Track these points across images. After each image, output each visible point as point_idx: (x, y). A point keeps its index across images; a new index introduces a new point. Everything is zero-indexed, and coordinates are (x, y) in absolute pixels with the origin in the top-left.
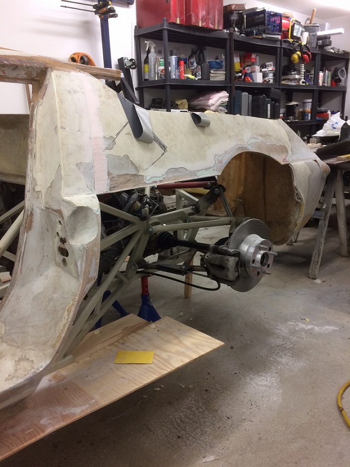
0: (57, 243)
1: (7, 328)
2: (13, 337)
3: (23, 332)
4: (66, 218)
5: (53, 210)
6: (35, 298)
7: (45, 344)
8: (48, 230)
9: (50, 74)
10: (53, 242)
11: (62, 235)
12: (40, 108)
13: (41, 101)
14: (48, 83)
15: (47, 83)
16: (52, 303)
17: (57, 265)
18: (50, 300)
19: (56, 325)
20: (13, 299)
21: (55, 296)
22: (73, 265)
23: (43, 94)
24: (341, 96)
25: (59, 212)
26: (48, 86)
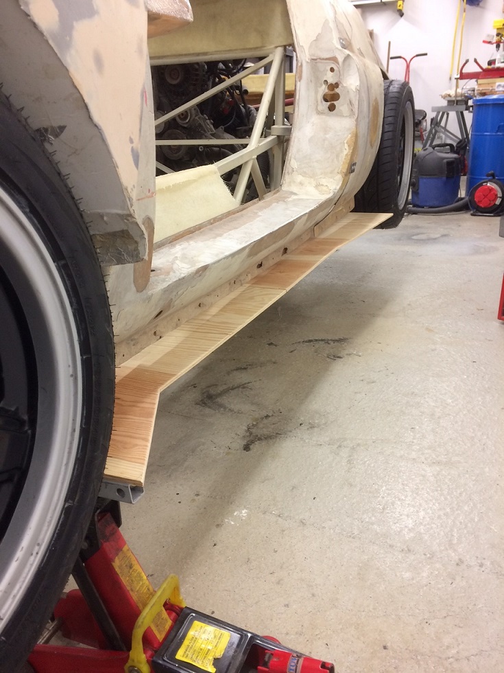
0: (323, 89)
1: (299, 164)
2: (305, 170)
3: (310, 167)
4: (340, 63)
5: (323, 59)
6: (310, 140)
7: (331, 173)
8: (311, 81)
10: (317, 91)
11: (331, 81)
16: (327, 142)
17: (319, 113)
18: (324, 140)
19: (337, 156)
21: (327, 136)
22: (345, 105)
25: (334, 59)
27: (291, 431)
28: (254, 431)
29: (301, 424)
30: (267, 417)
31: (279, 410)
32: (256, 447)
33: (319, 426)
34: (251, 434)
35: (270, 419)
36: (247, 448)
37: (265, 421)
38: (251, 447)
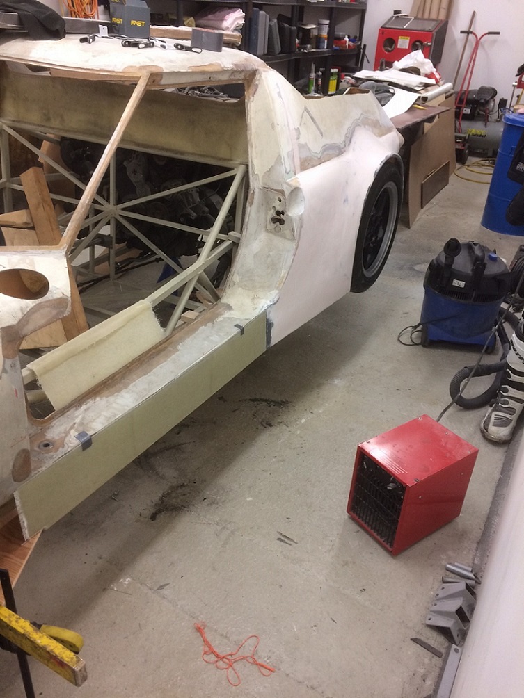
0: (272, 213)
1: (241, 278)
2: (245, 283)
3: (251, 280)
4: (286, 196)
5: (273, 190)
6: (255, 256)
8: (262, 205)
9: (260, 76)
10: (266, 214)
11: (279, 208)
12: (252, 104)
13: (252, 98)
14: (259, 83)
15: (257, 83)
16: (269, 259)
17: (267, 231)
18: (268, 257)
20: (241, 257)
21: (271, 253)
22: (288, 231)
23: (253, 92)
24: (360, 15)
25: (282, 192)
26: (259, 86)
27: (193, 505)
28: (165, 499)
29: (205, 499)
30: (183, 485)
31: (195, 480)
32: (161, 517)
33: (217, 504)
34: (162, 502)
35: (184, 488)
36: (153, 517)
37: (179, 491)
38: (158, 516)
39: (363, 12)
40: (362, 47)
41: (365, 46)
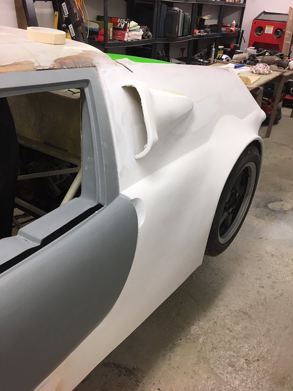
24: (241, 11)
39: (243, 9)
40: (241, 32)
41: (243, 31)
